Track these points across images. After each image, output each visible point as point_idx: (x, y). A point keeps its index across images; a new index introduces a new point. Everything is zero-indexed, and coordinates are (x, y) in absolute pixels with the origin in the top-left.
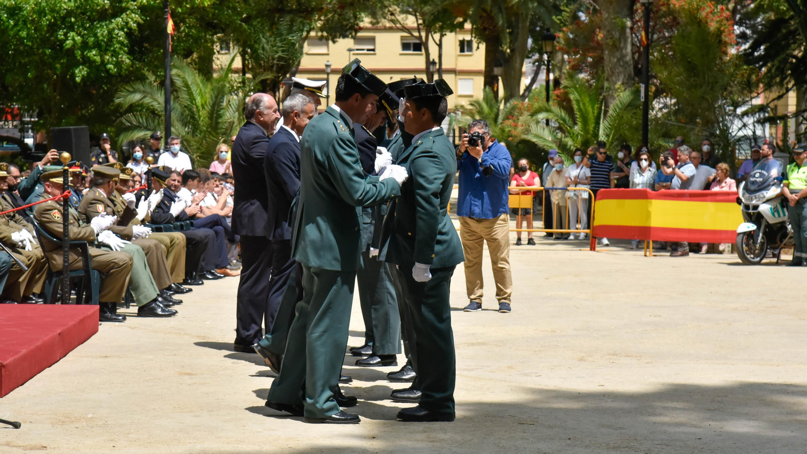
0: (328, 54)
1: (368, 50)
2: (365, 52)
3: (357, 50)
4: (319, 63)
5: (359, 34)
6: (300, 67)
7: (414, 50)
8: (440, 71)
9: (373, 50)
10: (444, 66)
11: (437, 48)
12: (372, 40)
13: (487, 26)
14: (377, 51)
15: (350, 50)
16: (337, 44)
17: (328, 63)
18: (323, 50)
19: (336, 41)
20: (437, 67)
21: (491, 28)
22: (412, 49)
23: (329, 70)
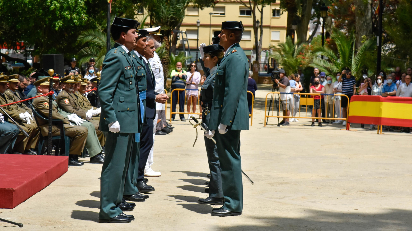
0: (198, 16)
1: (221, 14)
2: (219, 15)
3: (215, 14)
4: (193, 21)
5: (216, 5)
6: (182, 23)
7: (247, 15)
8: (261, 27)
9: (224, 14)
10: (264, 24)
11: (260, 13)
12: (223, 8)
13: (289, 2)
14: (226, 15)
15: (211, 14)
16: (203, 10)
17: (198, 21)
18: (195, 13)
19: (203, 9)
20: (260, 24)
21: (291, 3)
22: (246, 14)
23: (199, 25)
